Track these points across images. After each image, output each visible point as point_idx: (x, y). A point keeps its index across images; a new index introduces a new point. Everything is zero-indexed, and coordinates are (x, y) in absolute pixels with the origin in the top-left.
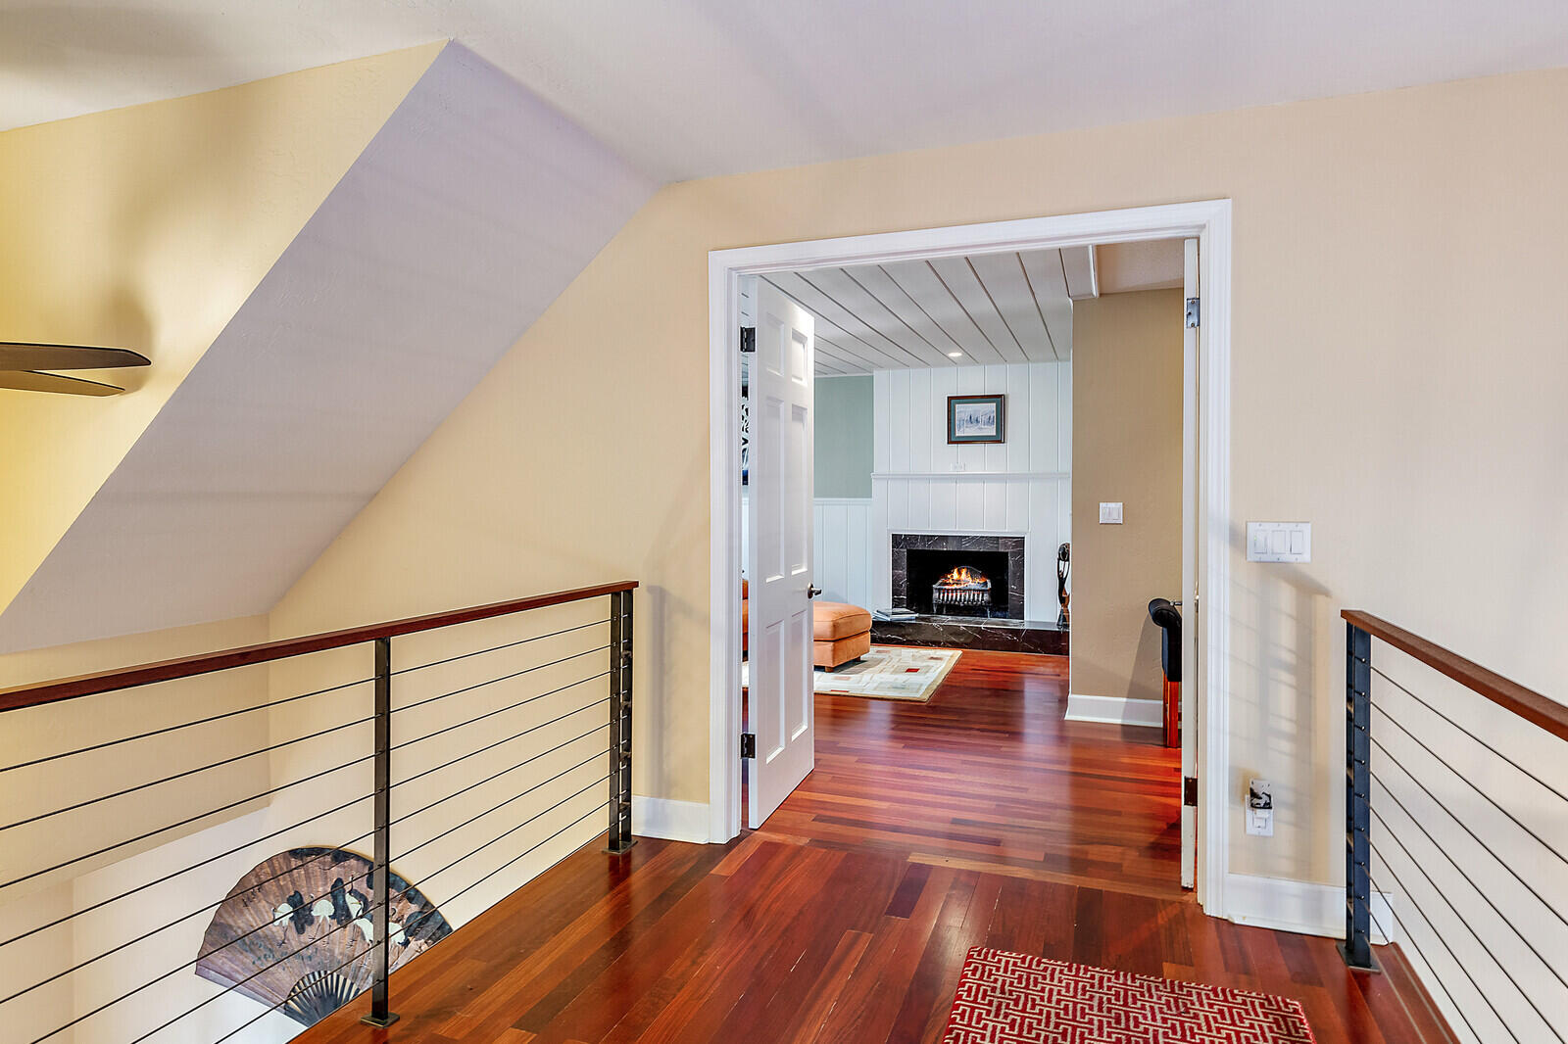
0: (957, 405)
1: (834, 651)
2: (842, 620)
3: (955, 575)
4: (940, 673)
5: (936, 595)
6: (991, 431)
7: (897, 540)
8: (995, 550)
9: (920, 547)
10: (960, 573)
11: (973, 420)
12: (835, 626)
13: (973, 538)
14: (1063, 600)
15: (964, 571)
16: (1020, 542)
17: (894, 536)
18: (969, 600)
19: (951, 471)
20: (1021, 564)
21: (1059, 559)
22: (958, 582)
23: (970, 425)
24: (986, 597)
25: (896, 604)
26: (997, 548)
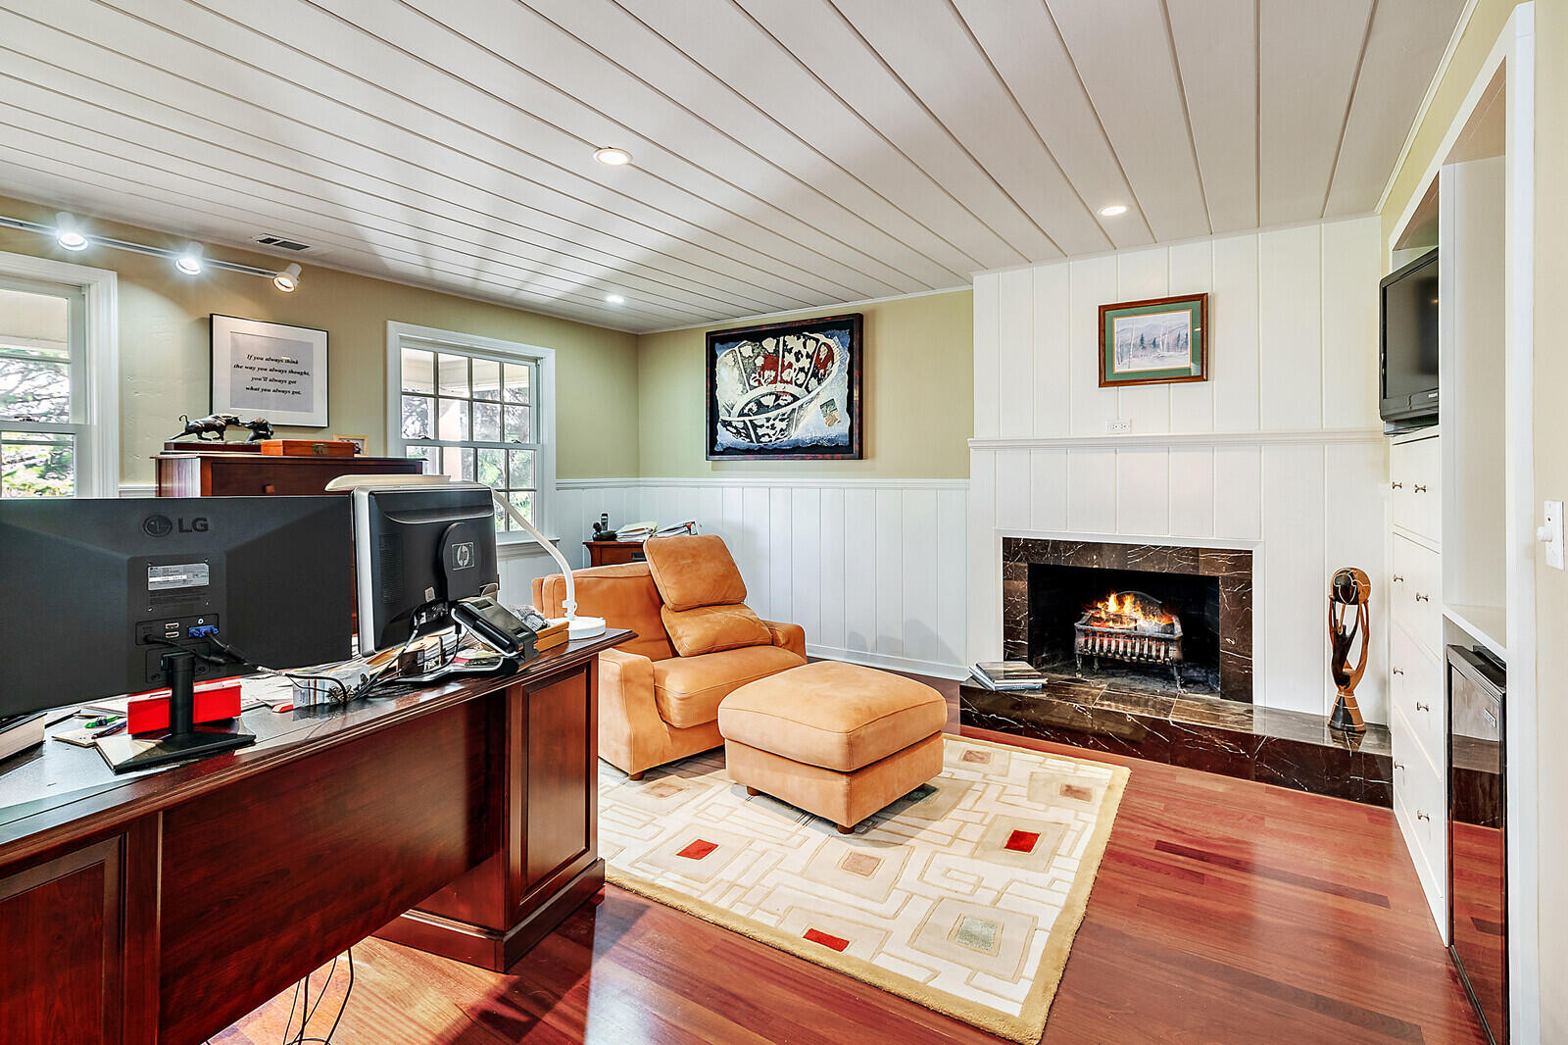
0: (1116, 320)
1: (851, 795)
2: (871, 729)
3: (1112, 604)
4: (1087, 856)
5: (1080, 640)
6: (1183, 360)
7: (1013, 548)
8: (1190, 571)
9: (1049, 559)
10: (1121, 602)
11: (1146, 344)
12: (852, 744)
13: (1148, 549)
14: (1343, 680)
15: (1128, 601)
16: (1242, 560)
17: (1007, 542)
18: (1141, 655)
19: (1105, 432)
20: (1244, 600)
21: (1335, 598)
22: (1118, 618)
23: (1141, 352)
24: (1174, 653)
25: (1010, 655)
26: (1196, 568)
